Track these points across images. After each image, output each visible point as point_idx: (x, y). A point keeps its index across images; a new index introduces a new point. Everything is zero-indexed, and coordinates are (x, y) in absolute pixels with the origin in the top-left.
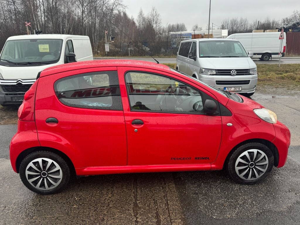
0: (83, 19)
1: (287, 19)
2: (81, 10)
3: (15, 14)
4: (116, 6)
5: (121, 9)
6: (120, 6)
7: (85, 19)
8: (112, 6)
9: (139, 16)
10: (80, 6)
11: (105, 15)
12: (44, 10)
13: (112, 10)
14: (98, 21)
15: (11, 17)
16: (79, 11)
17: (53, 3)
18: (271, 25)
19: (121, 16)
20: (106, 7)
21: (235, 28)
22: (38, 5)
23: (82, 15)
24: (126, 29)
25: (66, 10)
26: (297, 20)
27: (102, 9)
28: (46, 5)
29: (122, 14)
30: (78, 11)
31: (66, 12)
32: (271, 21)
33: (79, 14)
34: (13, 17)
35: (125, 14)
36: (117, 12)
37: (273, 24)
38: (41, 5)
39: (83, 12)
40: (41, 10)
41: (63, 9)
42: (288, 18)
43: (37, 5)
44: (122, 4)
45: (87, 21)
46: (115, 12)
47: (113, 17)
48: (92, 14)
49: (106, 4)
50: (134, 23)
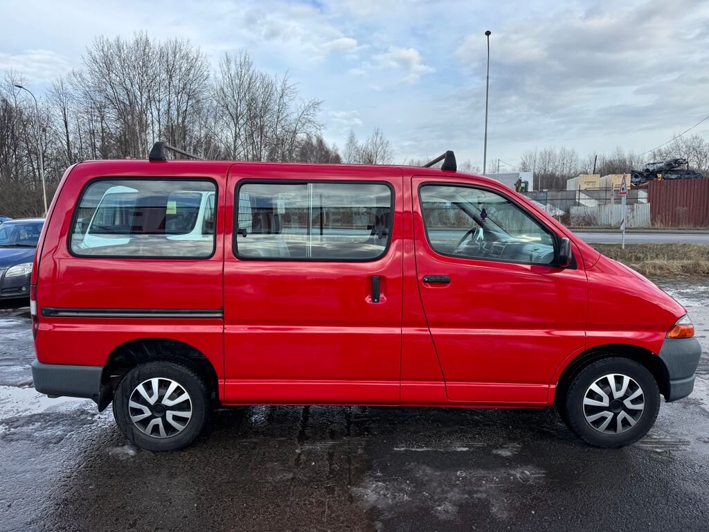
0: (235, 150)
2: (233, 132)
4: (303, 125)
5: (312, 130)
6: (309, 125)
7: (241, 149)
8: (294, 125)
9: (347, 144)
10: (232, 125)
11: (280, 141)
12: (160, 131)
13: (295, 132)
14: (265, 153)
15: (93, 146)
16: (229, 134)
17: (178, 120)
19: (312, 145)
20: (283, 126)
22: (149, 122)
23: (235, 141)
25: (203, 133)
27: (275, 131)
28: (164, 121)
29: (314, 141)
30: (225, 135)
31: (202, 136)
33: (230, 141)
34: (98, 144)
35: (320, 142)
36: (305, 137)
37: (631, 162)
38: (156, 123)
39: (237, 136)
40: (153, 132)
41: (198, 131)
42: (663, 150)
43: (146, 121)
44: (314, 120)
45: (243, 154)
46: (301, 136)
47: (296, 147)
48: (254, 141)
49: (283, 121)
50: (337, 158)
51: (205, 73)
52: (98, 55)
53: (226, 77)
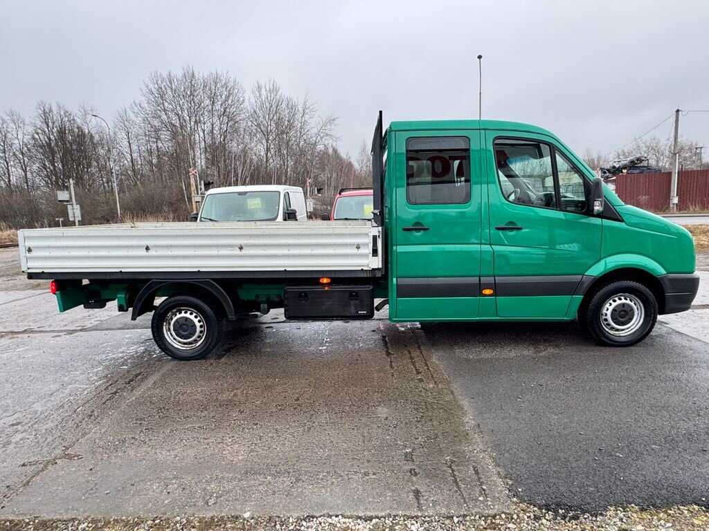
0: (267, 161)
1: (623, 151)
2: (265, 147)
3: (158, 157)
4: (322, 138)
5: (329, 142)
6: (327, 138)
7: (271, 161)
8: (314, 139)
10: (264, 141)
11: (303, 152)
13: (315, 144)
14: (291, 163)
15: (151, 163)
16: (262, 148)
18: (596, 162)
19: (329, 156)
20: (305, 140)
21: (529, 170)
22: (197, 141)
23: (267, 155)
24: (337, 175)
26: (643, 153)
27: (298, 145)
28: (209, 141)
29: (330, 151)
30: (258, 149)
31: (239, 151)
32: (595, 156)
33: (262, 154)
34: (155, 161)
35: (335, 151)
36: (323, 149)
37: (598, 161)
38: (202, 142)
39: (268, 150)
41: (235, 147)
42: (626, 151)
43: (195, 141)
44: (331, 134)
45: (274, 163)
46: (320, 147)
47: (317, 156)
48: (281, 153)
49: (305, 136)
50: (350, 165)
51: (241, 99)
52: (153, 88)
53: (258, 101)
